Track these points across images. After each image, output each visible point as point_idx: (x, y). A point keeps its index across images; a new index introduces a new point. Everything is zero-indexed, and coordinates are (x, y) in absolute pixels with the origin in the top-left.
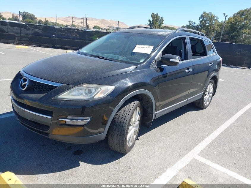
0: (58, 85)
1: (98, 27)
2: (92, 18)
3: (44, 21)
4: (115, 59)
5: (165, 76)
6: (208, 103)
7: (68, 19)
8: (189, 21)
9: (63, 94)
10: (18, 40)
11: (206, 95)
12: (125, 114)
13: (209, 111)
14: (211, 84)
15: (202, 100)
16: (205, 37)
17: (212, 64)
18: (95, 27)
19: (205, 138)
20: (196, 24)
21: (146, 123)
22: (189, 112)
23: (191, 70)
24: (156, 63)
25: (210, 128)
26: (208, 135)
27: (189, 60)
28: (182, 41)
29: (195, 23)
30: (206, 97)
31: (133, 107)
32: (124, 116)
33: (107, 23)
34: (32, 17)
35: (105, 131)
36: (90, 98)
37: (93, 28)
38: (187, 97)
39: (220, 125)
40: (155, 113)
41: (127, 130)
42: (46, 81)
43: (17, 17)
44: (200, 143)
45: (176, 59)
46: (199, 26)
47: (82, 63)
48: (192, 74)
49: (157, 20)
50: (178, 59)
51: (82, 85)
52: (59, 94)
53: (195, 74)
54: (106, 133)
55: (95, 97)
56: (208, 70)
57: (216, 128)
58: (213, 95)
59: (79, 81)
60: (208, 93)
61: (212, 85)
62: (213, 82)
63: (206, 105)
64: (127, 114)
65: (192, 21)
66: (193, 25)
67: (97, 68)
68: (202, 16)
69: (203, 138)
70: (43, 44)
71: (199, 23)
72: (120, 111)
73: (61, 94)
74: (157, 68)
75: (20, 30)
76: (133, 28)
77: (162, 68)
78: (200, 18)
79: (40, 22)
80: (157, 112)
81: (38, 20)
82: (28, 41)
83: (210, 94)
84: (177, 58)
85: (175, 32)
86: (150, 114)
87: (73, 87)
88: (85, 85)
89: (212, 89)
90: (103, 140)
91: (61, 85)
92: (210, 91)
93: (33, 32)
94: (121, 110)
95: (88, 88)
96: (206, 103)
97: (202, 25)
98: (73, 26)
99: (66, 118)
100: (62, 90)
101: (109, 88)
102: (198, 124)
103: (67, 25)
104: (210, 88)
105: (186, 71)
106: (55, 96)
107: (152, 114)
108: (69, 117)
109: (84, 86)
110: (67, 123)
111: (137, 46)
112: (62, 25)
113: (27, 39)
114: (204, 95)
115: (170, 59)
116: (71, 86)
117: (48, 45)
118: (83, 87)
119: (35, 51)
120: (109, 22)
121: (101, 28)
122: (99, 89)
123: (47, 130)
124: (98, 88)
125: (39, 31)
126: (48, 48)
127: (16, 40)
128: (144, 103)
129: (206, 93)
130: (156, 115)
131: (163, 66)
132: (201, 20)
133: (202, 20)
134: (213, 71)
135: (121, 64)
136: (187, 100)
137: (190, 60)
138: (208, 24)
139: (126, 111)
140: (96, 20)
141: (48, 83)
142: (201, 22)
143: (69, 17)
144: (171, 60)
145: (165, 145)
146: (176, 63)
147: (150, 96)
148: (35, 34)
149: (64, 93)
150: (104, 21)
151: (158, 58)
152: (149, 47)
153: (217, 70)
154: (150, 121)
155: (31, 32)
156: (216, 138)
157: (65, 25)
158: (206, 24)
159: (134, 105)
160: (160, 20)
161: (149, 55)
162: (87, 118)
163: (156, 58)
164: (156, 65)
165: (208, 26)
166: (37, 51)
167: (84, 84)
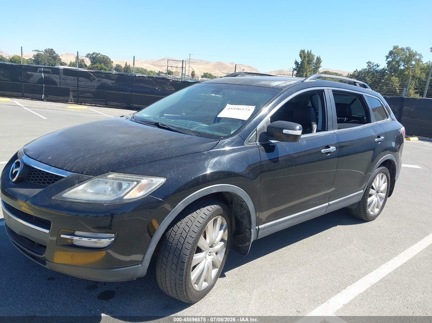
0: (64, 174)
1: (210, 75)
2: (201, 60)
3: (123, 66)
4: (185, 128)
5: (275, 160)
6: (377, 210)
7: (163, 63)
8: (367, 63)
9: (70, 190)
10: (74, 97)
11: (371, 195)
12: (187, 229)
13: (379, 227)
14: (381, 174)
15: (362, 204)
16: (369, 89)
17: (382, 137)
18: (205, 76)
19: (359, 278)
20: (381, 68)
21: (241, 246)
22: (339, 227)
23: (332, 149)
24: (258, 136)
25: (372, 259)
26: (366, 273)
27: (329, 130)
28: (318, 96)
29: (378, 66)
30: (373, 199)
31: (204, 216)
32: (184, 235)
33: (225, 68)
34: (105, 61)
35: (145, 261)
36: (116, 199)
37: (202, 77)
38: (327, 199)
39: (396, 254)
40: (257, 227)
41: (188, 261)
42: (48, 166)
43: (83, 61)
44: (345, 289)
45: (295, 130)
46: (386, 70)
47: (122, 136)
48: (336, 157)
49: (309, 62)
50: (299, 130)
51: (105, 176)
52: (64, 190)
53: (342, 156)
54: (147, 263)
55: (125, 198)
56: (374, 149)
57: (384, 261)
58: (389, 196)
59: (101, 168)
60: (377, 192)
61: (385, 177)
62: (387, 171)
63: (372, 213)
64: (191, 230)
65: (373, 62)
66: (374, 69)
67: (142, 145)
68: (391, 53)
69: (353, 279)
70: (111, 103)
71: (386, 65)
72: (178, 224)
73: (66, 190)
74: (258, 144)
75: (78, 81)
76: (236, 76)
77: (271, 145)
78: (387, 57)
79: (118, 68)
80: (260, 227)
81: (114, 65)
82: (91, 98)
83: (380, 194)
84: (298, 127)
85: (302, 82)
86: (248, 230)
87: (89, 179)
88: (112, 176)
89: (386, 184)
90: (141, 276)
91: (70, 173)
92: (379, 187)
93: (98, 84)
94: (180, 222)
95: (117, 181)
96: (372, 211)
97: (391, 68)
98: (169, 74)
99: (73, 235)
100: (70, 183)
101: (154, 182)
102: (349, 250)
103: (159, 73)
104: (380, 183)
105: (323, 150)
106: (57, 194)
107: (250, 229)
108: (77, 233)
109: (109, 176)
110: (75, 243)
111: (228, 106)
112: (152, 72)
113: (89, 95)
114: (367, 195)
115: (283, 129)
116: (86, 176)
117: (119, 104)
118: (106, 178)
119: (96, 113)
120: (228, 67)
121: (215, 77)
122: (135, 183)
123: (42, 254)
124: (133, 181)
125: (109, 82)
126: (119, 108)
127: (71, 97)
128: (235, 209)
129: (372, 191)
130: (260, 233)
131: (273, 141)
132: (389, 60)
133: (391, 60)
134: (383, 151)
135: (188, 138)
136: (327, 204)
137: (333, 132)
138: (402, 67)
139: (190, 224)
140: (207, 63)
141: (49, 170)
142: (389, 63)
143: (163, 60)
144: (285, 131)
145: (273, 290)
146: (296, 137)
147: (242, 197)
148: (103, 87)
149: (72, 189)
150: (220, 65)
151: (263, 127)
152: (248, 108)
153: (395, 150)
154: (248, 244)
155: (95, 84)
156: (381, 280)
157: (157, 72)
158: (399, 66)
159: (207, 213)
160: (315, 61)
161: (244, 123)
162: (109, 235)
163: (259, 127)
164: (257, 141)
165: (404, 70)
166: (99, 114)
167: (110, 174)
